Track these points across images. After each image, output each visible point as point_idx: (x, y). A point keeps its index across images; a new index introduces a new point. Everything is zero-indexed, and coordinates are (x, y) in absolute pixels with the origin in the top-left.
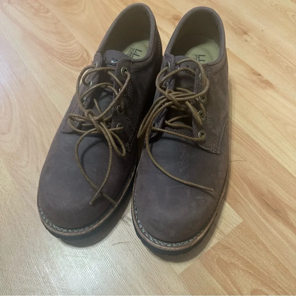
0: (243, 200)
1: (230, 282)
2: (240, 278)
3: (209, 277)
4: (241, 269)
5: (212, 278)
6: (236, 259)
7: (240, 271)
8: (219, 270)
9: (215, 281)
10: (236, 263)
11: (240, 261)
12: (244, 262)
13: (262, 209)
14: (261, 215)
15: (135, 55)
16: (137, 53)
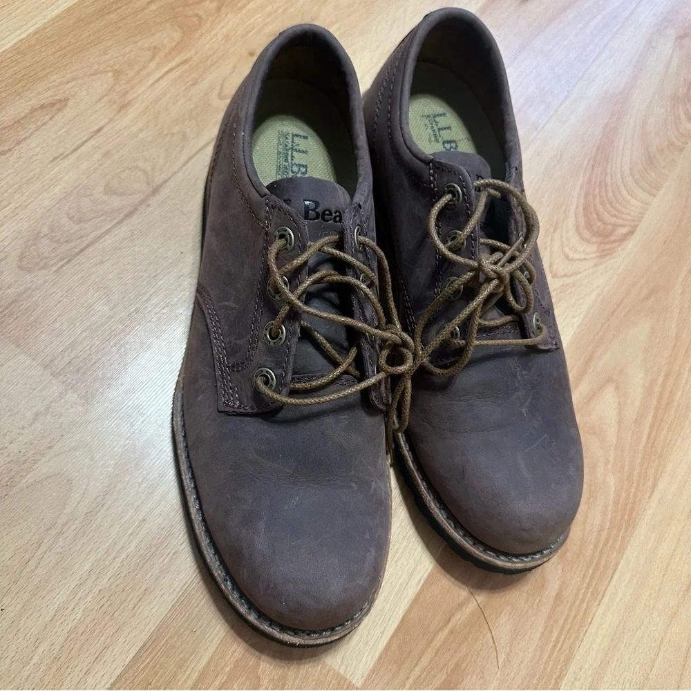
15: (296, 150)
16: (298, 145)
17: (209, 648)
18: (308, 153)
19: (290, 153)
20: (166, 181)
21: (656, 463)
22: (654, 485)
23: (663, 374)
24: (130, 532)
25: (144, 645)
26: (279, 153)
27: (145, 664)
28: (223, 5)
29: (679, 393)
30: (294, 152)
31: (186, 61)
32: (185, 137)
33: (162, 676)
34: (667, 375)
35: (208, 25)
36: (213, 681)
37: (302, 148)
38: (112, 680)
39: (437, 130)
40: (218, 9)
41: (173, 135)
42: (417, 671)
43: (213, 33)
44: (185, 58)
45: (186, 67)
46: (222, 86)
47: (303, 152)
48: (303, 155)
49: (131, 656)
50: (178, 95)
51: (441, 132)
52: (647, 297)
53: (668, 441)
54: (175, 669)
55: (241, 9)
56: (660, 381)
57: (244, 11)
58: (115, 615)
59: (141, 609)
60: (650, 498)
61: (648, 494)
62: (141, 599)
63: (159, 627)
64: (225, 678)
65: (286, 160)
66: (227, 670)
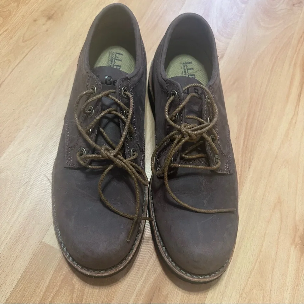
0: (144, 273)
1: (55, 291)
2: (63, 299)
3: (52, 269)
4: (72, 297)
5: (52, 273)
6: (79, 288)
7: (70, 297)
8: (62, 276)
9: (50, 277)
10: (76, 290)
11: (78, 293)
12: (80, 298)
13: (143, 296)
14: (136, 297)
15: (117, 60)
16: (118, 58)
17: (49, 276)
18: (122, 61)
19: (113, 60)
20: (3, 81)
21: (249, 154)
22: (250, 165)
23: (246, 115)
24: (6, 232)
25: (19, 280)
26: (108, 61)
27: (20, 288)
28: (19, 3)
29: (256, 122)
30: (116, 60)
31: (6, 31)
32: (10, 62)
33: (29, 292)
34: (249, 115)
35: (14, 13)
36: (53, 290)
37: (119, 58)
38: (6, 299)
39: (186, 70)
40: (18, 6)
41: (4, 62)
42: (148, 268)
43: (16, 16)
44: (5, 29)
45: (6, 32)
46: (24, 37)
47: (120, 60)
48: (119, 61)
49: (13, 287)
50: (4, 45)
51: (188, 70)
52: (234, 83)
53: (254, 144)
54: (35, 288)
55: (28, 3)
56: (246, 118)
57: (29, 4)
58: (4, 270)
59: (15, 265)
60: (249, 170)
61: (248, 169)
62: (15, 261)
63: (25, 271)
64: (58, 288)
65: (111, 64)
66: (59, 284)
